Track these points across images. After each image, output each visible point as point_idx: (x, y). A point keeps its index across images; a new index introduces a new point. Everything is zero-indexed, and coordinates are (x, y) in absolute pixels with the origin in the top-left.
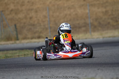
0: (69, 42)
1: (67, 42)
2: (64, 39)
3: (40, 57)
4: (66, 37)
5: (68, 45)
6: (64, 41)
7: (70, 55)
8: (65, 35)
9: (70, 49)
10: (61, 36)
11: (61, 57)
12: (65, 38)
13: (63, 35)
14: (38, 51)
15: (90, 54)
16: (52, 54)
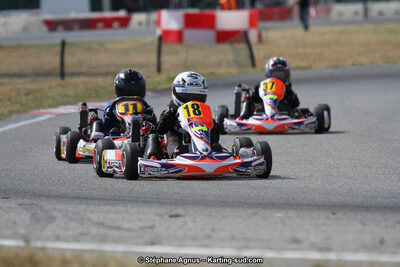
0: (205, 129)
1: (200, 127)
2: (189, 120)
3: (116, 169)
4: (195, 113)
5: (201, 138)
6: (191, 125)
7: (209, 166)
8: (193, 106)
9: (207, 150)
10: (181, 111)
11: (180, 171)
12: (192, 115)
13: (186, 108)
14: (109, 151)
15: (264, 167)
16: (155, 163)
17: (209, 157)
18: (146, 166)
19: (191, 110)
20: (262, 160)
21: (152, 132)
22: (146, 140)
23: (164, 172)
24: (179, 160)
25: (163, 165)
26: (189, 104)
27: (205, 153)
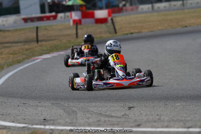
0: (122, 66)
1: (120, 65)
2: (114, 62)
3: (81, 87)
4: (117, 59)
5: (121, 70)
6: (115, 64)
7: (125, 83)
8: (115, 56)
9: (124, 75)
10: (110, 58)
11: (113, 86)
12: (115, 60)
13: (112, 56)
14: (77, 78)
15: (150, 82)
16: (101, 83)
17: (125, 78)
18: (97, 84)
19: (115, 58)
20: (149, 78)
21: (97, 68)
22: (94, 72)
23: (105, 87)
24: (112, 81)
25: (104, 84)
26: (114, 55)
27: (123, 77)
